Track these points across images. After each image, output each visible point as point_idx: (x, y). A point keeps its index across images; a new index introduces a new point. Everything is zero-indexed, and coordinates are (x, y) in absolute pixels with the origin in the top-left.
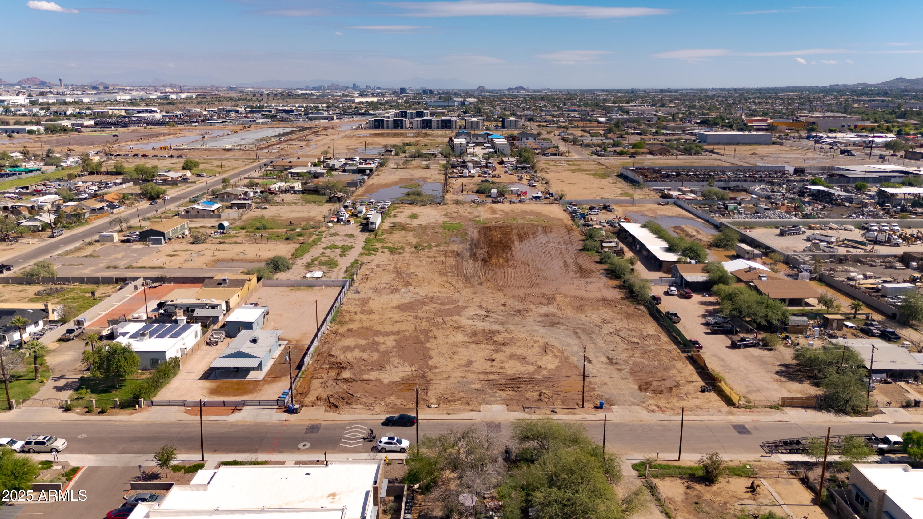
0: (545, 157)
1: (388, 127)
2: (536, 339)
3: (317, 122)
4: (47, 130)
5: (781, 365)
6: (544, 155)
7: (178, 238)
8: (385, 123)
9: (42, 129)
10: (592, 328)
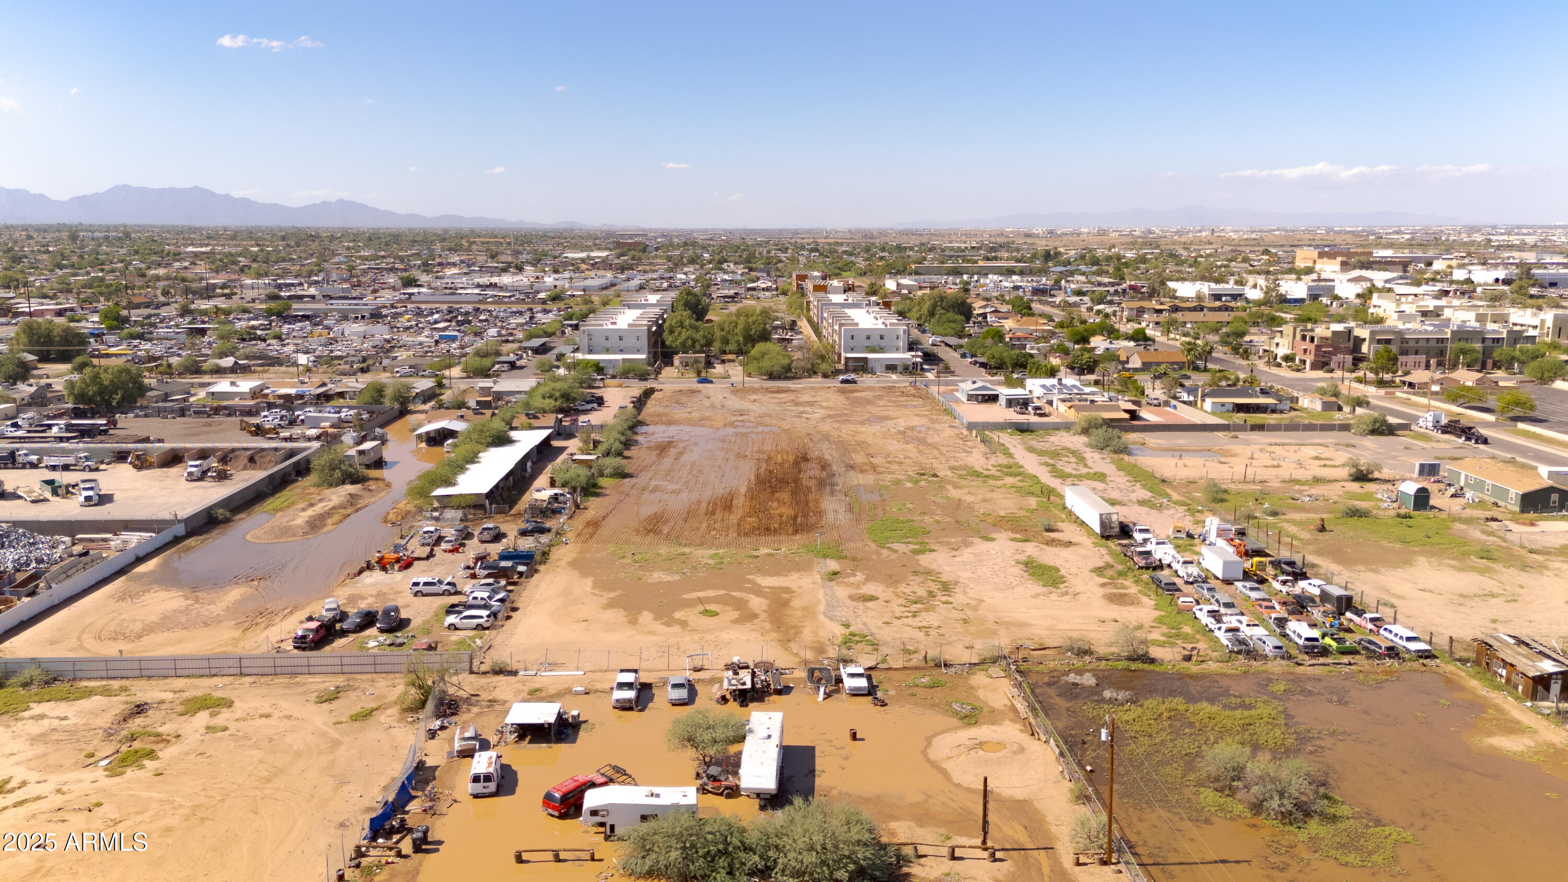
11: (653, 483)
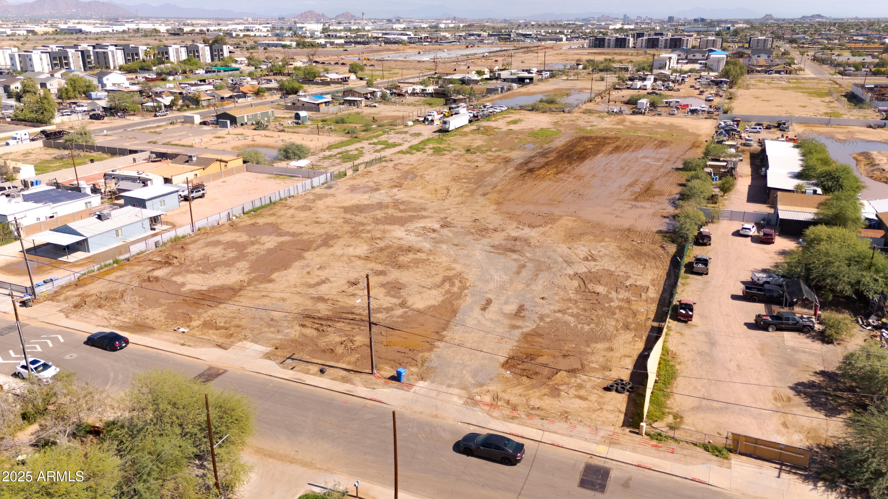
0: (767, 75)
1: (609, 47)
2: (453, 265)
3: (543, 43)
4: (298, 45)
5: (823, 373)
6: (766, 72)
7: (252, 124)
8: (606, 42)
9: (294, 44)
10: (556, 262)
11: (660, 163)
